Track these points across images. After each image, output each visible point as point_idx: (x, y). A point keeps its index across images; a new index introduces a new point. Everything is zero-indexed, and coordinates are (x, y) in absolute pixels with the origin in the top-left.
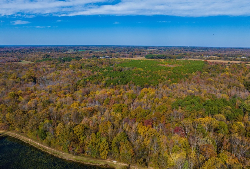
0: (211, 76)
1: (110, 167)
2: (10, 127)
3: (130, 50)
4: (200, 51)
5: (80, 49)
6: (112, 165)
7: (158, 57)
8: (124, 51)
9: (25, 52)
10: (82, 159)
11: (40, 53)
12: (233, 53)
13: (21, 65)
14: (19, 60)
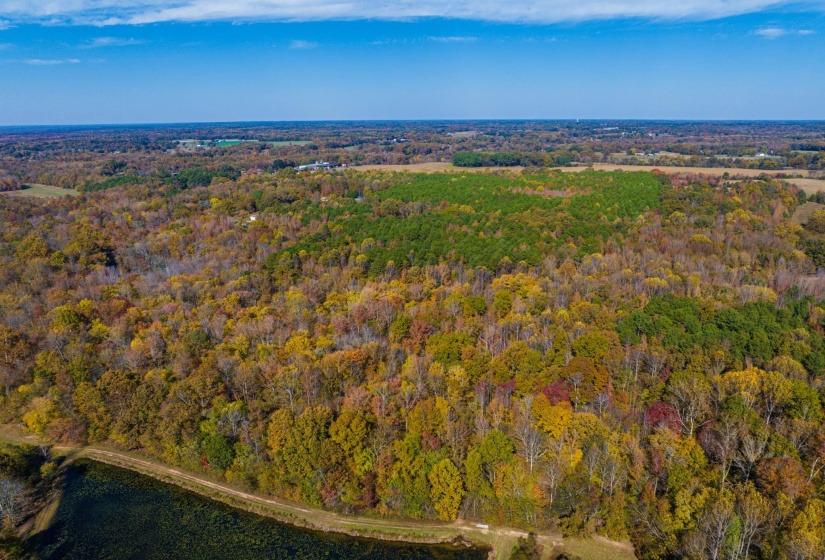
0: (697, 224)
1: (474, 545)
2: (91, 431)
3: (393, 138)
4: (618, 137)
5: (221, 138)
6: (478, 537)
7: (495, 162)
8: (373, 142)
9: (28, 154)
10: (375, 527)
11: (86, 156)
12: (725, 140)
13: (37, 203)
14: (19, 185)
